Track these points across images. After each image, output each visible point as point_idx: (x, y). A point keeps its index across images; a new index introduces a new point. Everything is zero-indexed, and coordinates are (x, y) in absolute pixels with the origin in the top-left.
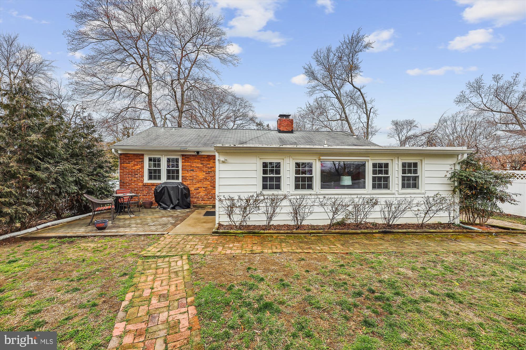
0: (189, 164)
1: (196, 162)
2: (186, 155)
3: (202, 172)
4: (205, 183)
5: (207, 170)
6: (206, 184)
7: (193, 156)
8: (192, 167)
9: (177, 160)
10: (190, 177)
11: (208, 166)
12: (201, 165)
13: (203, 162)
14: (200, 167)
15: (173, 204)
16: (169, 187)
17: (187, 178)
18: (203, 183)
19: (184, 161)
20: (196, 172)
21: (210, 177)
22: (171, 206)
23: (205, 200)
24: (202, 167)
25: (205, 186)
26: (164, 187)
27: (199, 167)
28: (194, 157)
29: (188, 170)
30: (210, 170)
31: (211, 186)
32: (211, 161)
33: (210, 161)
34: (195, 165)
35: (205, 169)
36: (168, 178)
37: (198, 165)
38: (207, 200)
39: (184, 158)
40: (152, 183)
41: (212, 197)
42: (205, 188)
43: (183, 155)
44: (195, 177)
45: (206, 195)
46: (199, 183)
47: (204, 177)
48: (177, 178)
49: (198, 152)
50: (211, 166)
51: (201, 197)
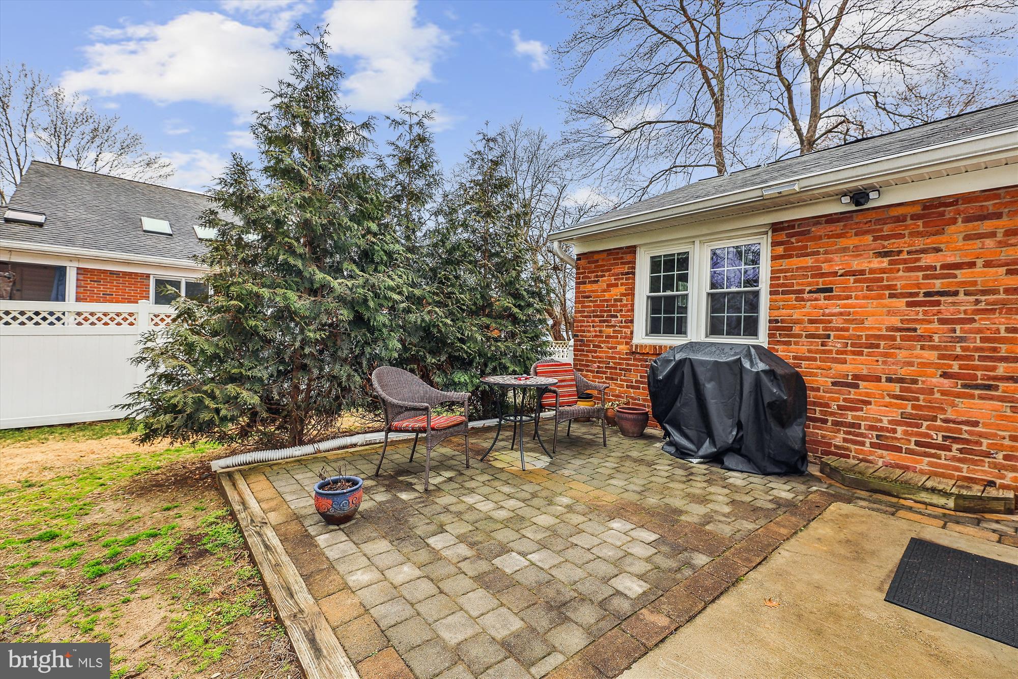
0: (809, 261)
1: (845, 250)
2: (791, 224)
3: (881, 297)
4: (902, 355)
5: (918, 286)
6: (911, 364)
7: (830, 219)
8: (823, 275)
9: (752, 254)
10: (811, 322)
11: (927, 260)
12: (884, 263)
13: (891, 245)
14: (872, 271)
15: (713, 442)
16: (703, 363)
17: (796, 330)
18: (886, 355)
19: (780, 250)
20: (849, 297)
21: (942, 321)
22: (707, 448)
23: (899, 449)
24: (883, 271)
25: (903, 372)
26: (681, 362)
27: (862, 272)
28: (838, 227)
29: (801, 292)
30: (938, 285)
31: (945, 375)
32: (951, 229)
33: (941, 232)
34: (838, 263)
35: (902, 279)
36: (715, 328)
37: (856, 265)
38: (909, 452)
39: (782, 236)
41: (956, 440)
42: (901, 380)
43: (776, 227)
44: (837, 322)
45: (908, 420)
46: (860, 353)
47: (895, 321)
48: (751, 329)
49: (859, 196)
50: (950, 260)
51: (872, 428)
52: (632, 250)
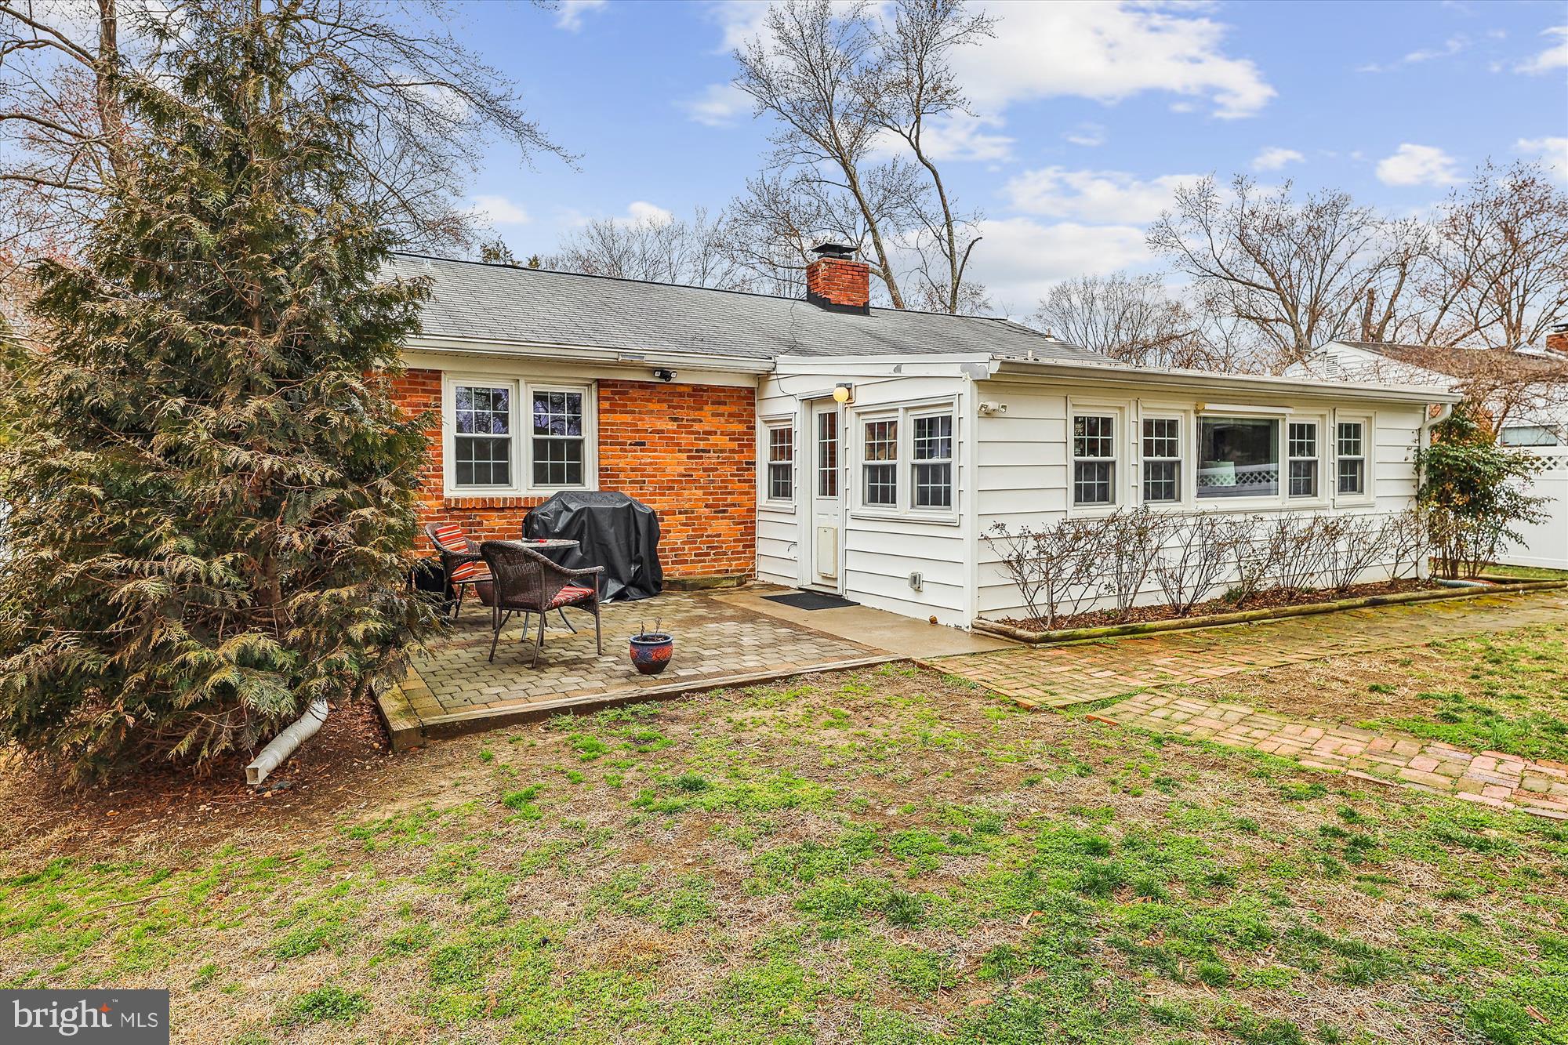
0: (628, 418)
1: (652, 412)
2: (614, 383)
3: (673, 451)
4: (686, 492)
5: (692, 444)
6: (690, 500)
7: (643, 386)
8: (638, 431)
9: (575, 404)
10: (633, 470)
11: (696, 427)
12: (673, 426)
13: (679, 414)
14: (669, 431)
15: (619, 580)
17: (622, 477)
18: (677, 495)
19: (606, 405)
20: (655, 451)
21: (705, 470)
22: (613, 587)
24: (674, 432)
25: (687, 506)
27: (662, 432)
28: (647, 393)
29: (624, 444)
30: (702, 445)
31: (707, 506)
32: (706, 407)
33: (701, 409)
34: (648, 422)
35: (685, 439)
36: (540, 477)
37: (661, 425)
38: (693, 562)
39: (606, 392)
40: (484, 500)
41: (713, 548)
42: (686, 512)
43: (601, 384)
44: (649, 470)
45: (691, 540)
46: (663, 495)
47: (681, 469)
48: (576, 476)
49: (665, 374)
50: (708, 429)
51: (672, 550)
52: (436, 375)
